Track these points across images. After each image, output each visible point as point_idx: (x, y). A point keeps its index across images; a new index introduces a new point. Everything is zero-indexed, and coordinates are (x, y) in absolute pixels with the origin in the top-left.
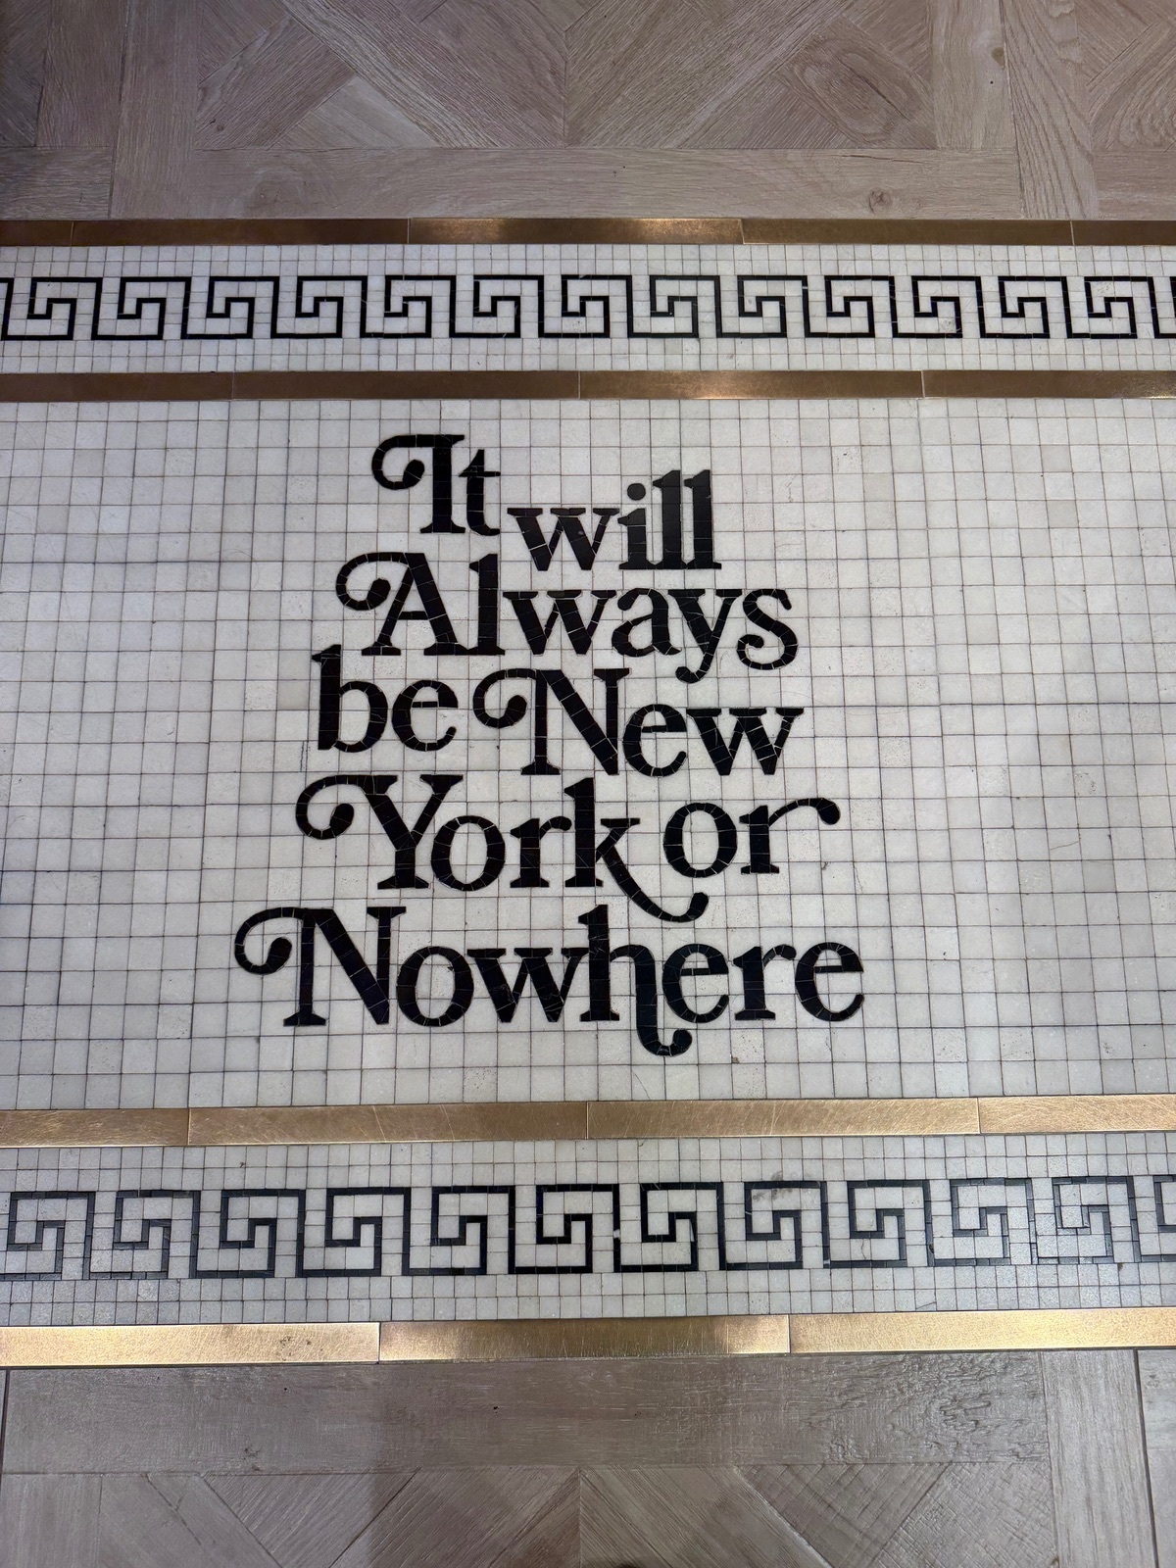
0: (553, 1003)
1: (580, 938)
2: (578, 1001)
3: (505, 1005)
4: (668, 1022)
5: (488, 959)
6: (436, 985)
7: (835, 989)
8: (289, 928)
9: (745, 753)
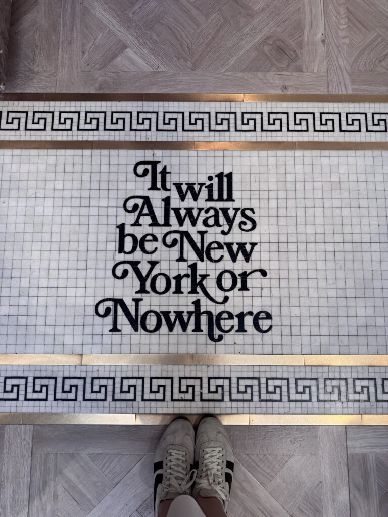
0: (184, 327)
1: (192, 308)
2: (191, 326)
3: (171, 327)
4: (217, 332)
5: (166, 314)
6: (152, 321)
7: (264, 324)
8: (110, 304)
9: (240, 256)
